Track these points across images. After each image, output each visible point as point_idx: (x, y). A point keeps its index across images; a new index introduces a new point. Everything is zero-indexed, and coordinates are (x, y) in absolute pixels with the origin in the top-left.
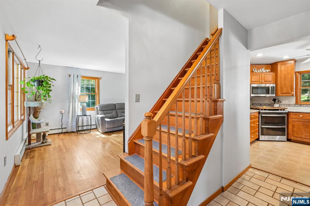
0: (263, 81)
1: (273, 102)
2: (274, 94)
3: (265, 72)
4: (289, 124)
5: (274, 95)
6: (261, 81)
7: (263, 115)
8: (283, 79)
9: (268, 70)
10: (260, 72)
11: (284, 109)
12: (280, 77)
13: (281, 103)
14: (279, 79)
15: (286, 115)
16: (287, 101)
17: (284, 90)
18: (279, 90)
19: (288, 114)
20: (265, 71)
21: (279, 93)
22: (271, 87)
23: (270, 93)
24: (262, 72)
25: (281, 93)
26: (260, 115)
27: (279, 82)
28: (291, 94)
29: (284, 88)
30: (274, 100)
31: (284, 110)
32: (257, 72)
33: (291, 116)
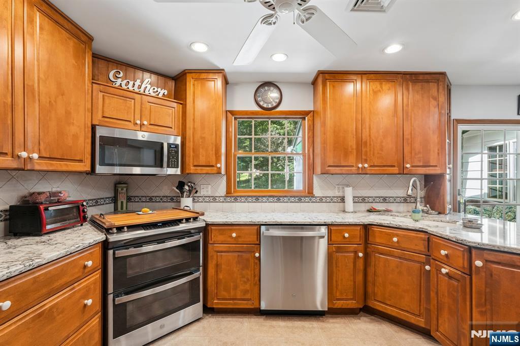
0: (145, 123)
1: (178, 191)
2: (178, 167)
3: (153, 94)
4: (210, 261)
5: (178, 171)
6: (138, 122)
7: (121, 253)
8: (198, 124)
9: (163, 91)
10: (137, 90)
11: (197, 218)
12: (192, 118)
13: (198, 194)
14: (189, 124)
15: (201, 234)
16: (210, 187)
17: (201, 156)
18: (190, 157)
19: (206, 230)
20: (151, 91)
21: (189, 165)
22: (169, 145)
23: (165, 164)
24: (142, 90)
25: (195, 166)
26: (111, 252)
27: (189, 133)
28: (214, 170)
29: (201, 150)
30: (181, 186)
31: (195, 219)
32: (124, 87)
33: (214, 236)
